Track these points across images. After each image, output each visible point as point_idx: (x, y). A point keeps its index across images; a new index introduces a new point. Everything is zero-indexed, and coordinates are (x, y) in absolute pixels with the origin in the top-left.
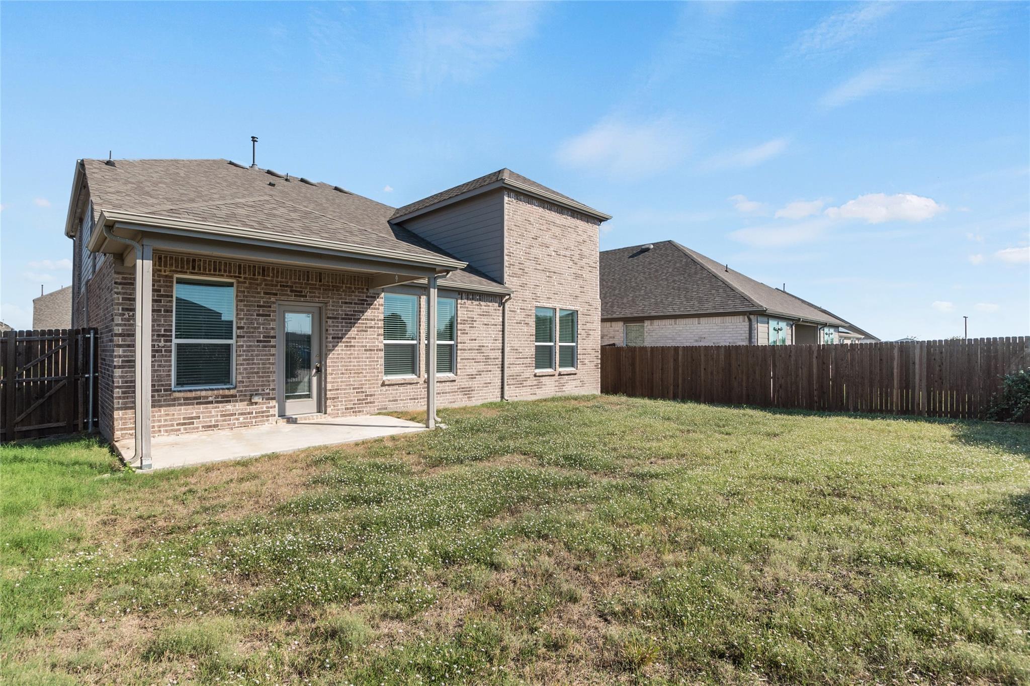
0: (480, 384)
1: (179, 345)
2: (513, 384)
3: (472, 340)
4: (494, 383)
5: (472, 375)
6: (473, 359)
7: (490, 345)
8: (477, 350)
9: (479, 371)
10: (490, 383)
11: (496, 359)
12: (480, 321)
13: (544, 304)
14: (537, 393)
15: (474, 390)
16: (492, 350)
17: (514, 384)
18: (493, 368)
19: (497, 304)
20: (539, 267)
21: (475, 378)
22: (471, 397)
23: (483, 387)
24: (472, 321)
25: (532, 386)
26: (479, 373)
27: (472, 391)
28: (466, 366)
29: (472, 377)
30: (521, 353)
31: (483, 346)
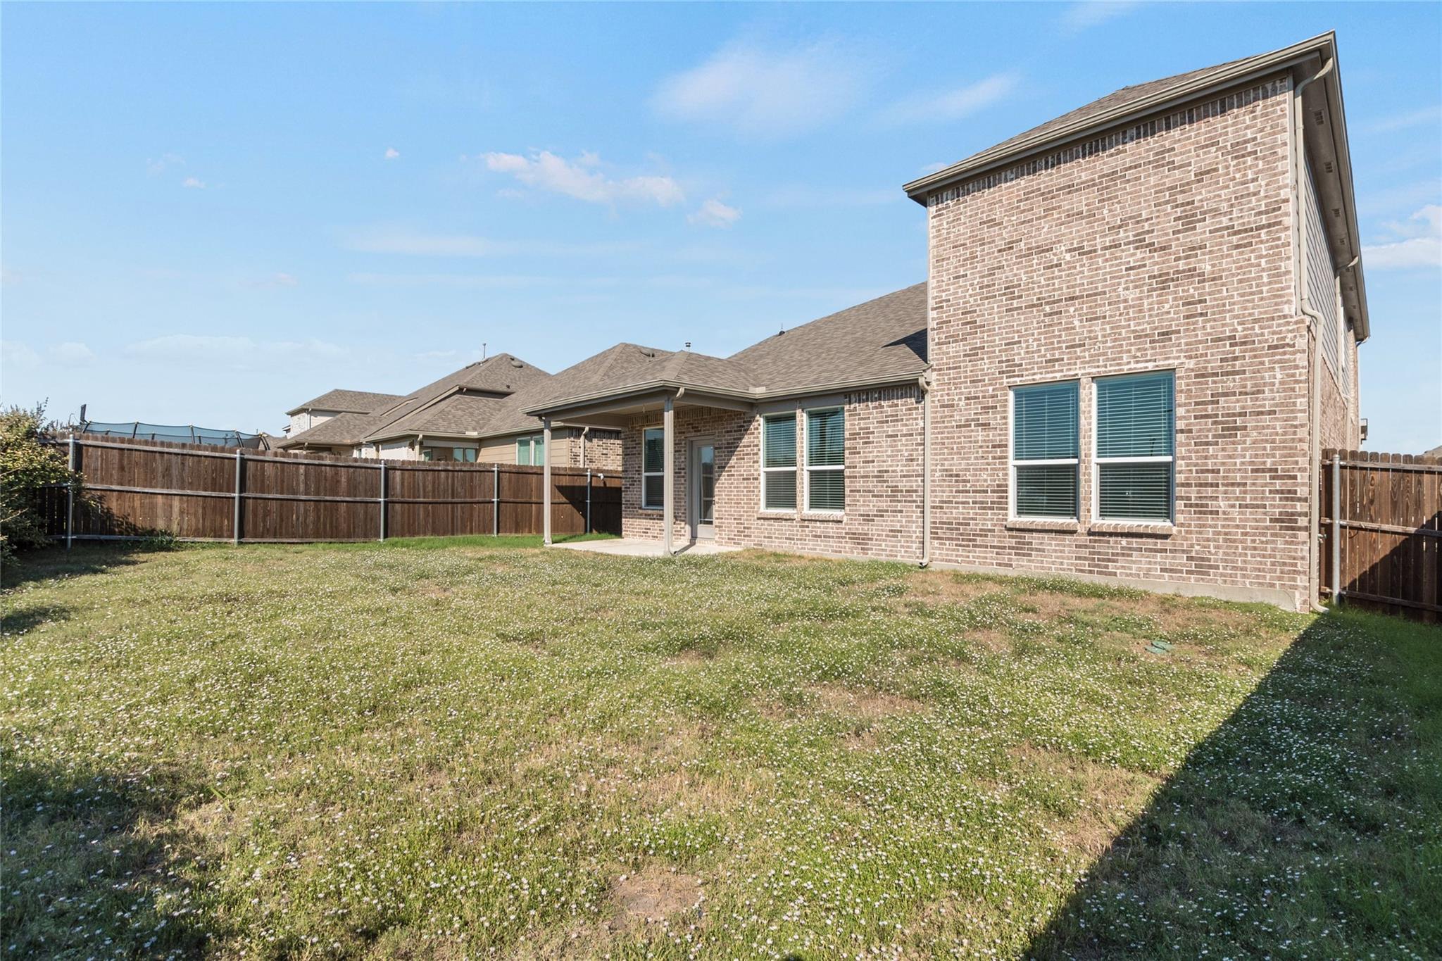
0: (882, 530)
1: (647, 478)
2: (948, 539)
3: (868, 462)
4: (909, 532)
5: (868, 515)
6: (870, 491)
7: (899, 469)
8: (876, 477)
9: (880, 511)
10: (901, 532)
11: (913, 491)
12: (879, 432)
13: (1037, 377)
14: (1014, 563)
15: (872, 539)
16: (904, 476)
17: (952, 539)
18: (905, 507)
19: (913, 400)
20: (1015, 303)
21: (873, 520)
22: (868, 549)
23: (887, 536)
24: (868, 433)
25: (999, 547)
26: (881, 513)
27: (869, 539)
28: (858, 501)
29: (867, 518)
30: (969, 481)
31: (887, 471)
